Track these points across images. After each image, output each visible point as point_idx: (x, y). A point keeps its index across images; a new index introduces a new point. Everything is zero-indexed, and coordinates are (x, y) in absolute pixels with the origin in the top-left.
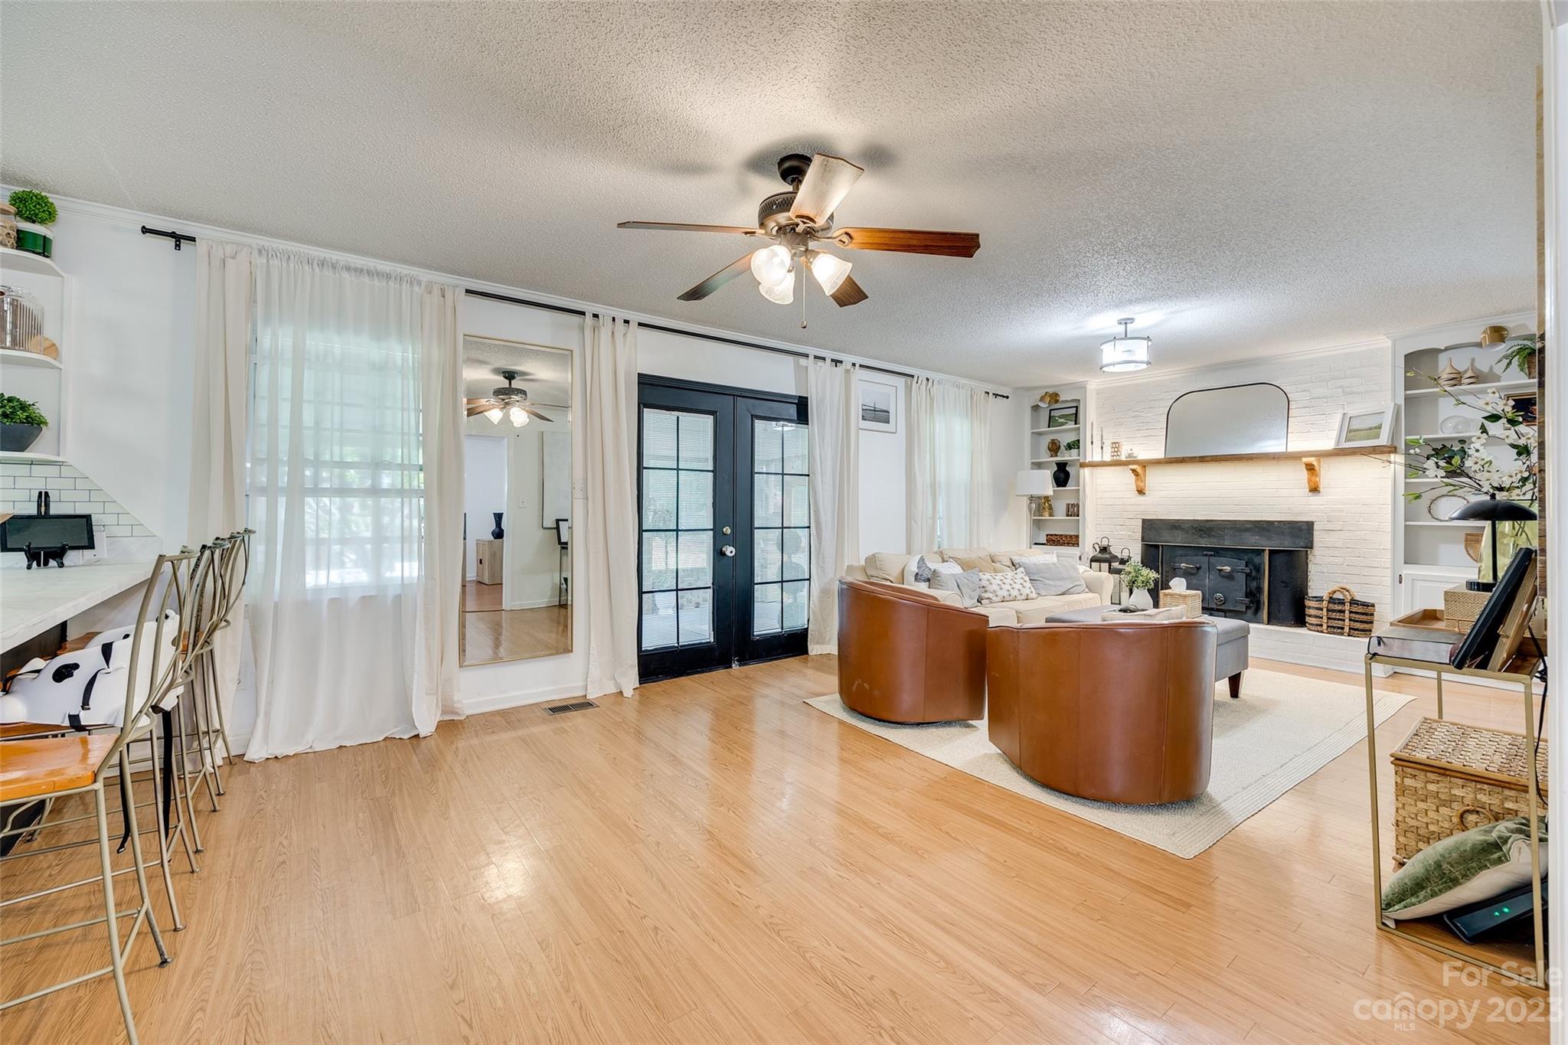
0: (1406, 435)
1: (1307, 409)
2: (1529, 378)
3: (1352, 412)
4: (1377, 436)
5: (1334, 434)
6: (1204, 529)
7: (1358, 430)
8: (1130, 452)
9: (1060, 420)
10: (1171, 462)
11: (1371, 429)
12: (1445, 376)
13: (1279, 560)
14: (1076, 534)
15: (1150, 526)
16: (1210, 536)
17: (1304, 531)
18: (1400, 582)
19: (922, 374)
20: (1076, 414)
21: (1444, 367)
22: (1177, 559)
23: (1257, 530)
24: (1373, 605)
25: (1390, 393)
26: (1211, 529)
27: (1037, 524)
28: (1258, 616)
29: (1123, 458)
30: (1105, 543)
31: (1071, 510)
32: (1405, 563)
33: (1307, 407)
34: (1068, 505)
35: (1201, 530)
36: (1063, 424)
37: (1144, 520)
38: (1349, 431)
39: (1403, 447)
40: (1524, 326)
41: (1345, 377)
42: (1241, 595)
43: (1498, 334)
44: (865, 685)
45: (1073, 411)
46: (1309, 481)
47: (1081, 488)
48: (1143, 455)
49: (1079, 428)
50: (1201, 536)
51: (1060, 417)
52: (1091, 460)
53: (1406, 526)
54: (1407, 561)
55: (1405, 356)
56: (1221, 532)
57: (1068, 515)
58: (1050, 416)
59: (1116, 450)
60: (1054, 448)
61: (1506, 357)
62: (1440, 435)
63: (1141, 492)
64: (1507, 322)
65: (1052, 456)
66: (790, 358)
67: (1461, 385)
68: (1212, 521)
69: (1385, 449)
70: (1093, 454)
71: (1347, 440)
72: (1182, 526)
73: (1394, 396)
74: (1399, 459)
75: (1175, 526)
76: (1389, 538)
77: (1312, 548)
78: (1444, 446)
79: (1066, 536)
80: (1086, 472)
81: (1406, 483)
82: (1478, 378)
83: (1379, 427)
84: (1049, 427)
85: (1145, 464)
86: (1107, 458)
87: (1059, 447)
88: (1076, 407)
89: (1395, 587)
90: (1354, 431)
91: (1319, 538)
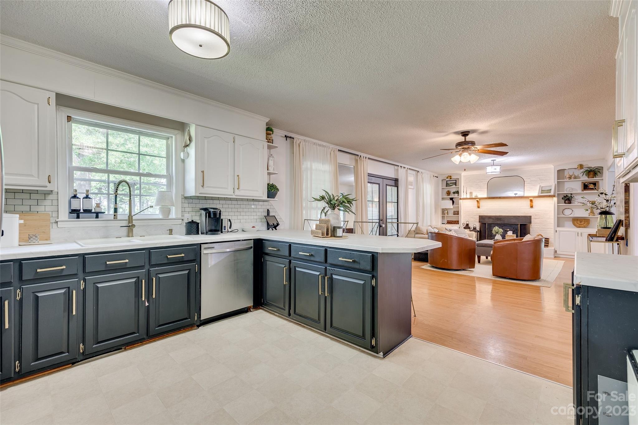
0: (558, 192)
1: (529, 184)
2: (588, 178)
3: (542, 185)
4: (550, 192)
5: (537, 191)
7: (544, 190)
8: (476, 195)
9: (450, 184)
10: (490, 199)
11: (548, 190)
12: (567, 177)
13: (523, 227)
14: (458, 220)
15: (481, 218)
17: (528, 219)
18: (556, 232)
19: (420, 170)
20: (456, 182)
21: (567, 174)
22: (492, 227)
24: (549, 239)
25: (553, 180)
26: (501, 218)
27: (443, 217)
29: (473, 197)
30: (468, 223)
31: (455, 213)
32: (557, 227)
34: (454, 211)
35: (498, 219)
36: (451, 186)
37: (479, 216)
38: (542, 191)
39: (557, 195)
40: (587, 165)
41: (540, 176)
43: (581, 166)
44: (446, 260)
45: (455, 181)
46: (530, 204)
47: (459, 206)
48: (480, 196)
49: (459, 187)
50: (498, 220)
51: (450, 183)
52: (463, 197)
53: (558, 217)
54: (558, 226)
55: (557, 171)
57: (454, 214)
58: (447, 183)
59: (471, 194)
60: (448, 193)
61: (582, 172)
62: (566, 192)
64: (584, 164)
65: (448, 196)
66: (393, 166)
67: (571, 179)
69: (552, 196)
70: (463, 195)
71: (541, 193)
72: (492, 217)
73: (554, 182)
74: (555, 199)
75: (490, 217)
76: (553, 220)
77: (531, 223)
78: (567, 195)
79: (454, 221)
80: (461, 201)
81: (557, 205)
82: (575, 178)
83: (551, 190)
84: (447, 187)
85: (481, 199)
86: (468, 196)
87: (450, 193)
88: (456, 180)
89: (554, 234)
90: (543, 191)
91: (533, 220)
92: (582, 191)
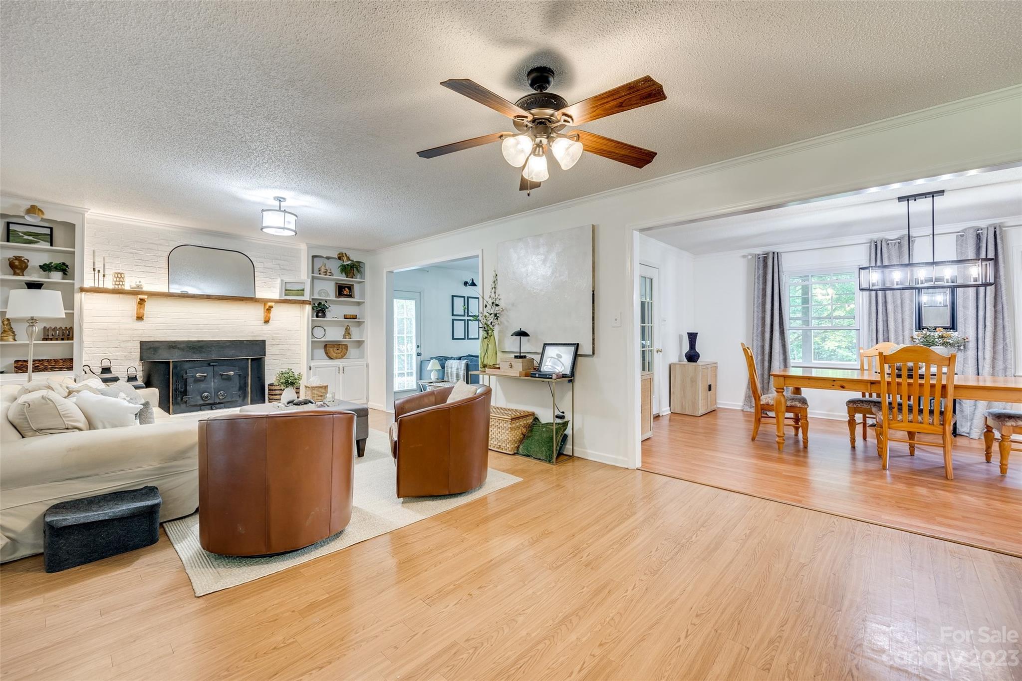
0: (312, 296)
1: (262, 274)
2: (344, 278)
3: (286, 280)
5: (278, 290)
6: (197, 347)
8: (138, 283)
9: (26, 237)
10: (173, 296)
11: (298, 290)
13: (255, 364)
14: (69, 358)
15: (147, 348)
16: (201, 352)
17: (259, 346)
18: (310, 369)
20: (51, 235)
23: (233, 346)
25: (306, 273)
26: (201, 347)
28: (245, 402)
29: (127, 287)
31: (56, 333)
32: (312, 360)
33: (262, 272)
34: (49, 328)
36: (30, 242)
37: (142, 343)
38: (286, 290)
39: (312, 301)
42: (236, 390)
43: (340, 256)
45: (48, 231)
46: (266, 316)
47: (76, 311)
48: (147, 287)
49: (66, 252)
51: (25, 234)
52: (92, 286)
53: (312, 341)
55: (312, 256)
56: (209, 349)
57: (51, 340)
59: (121, 279)
60: (19, 266)
61: (341, 266)
62: (320, 297)
63: (140, 318)
65: (19, 274)
67: (327, 275)
68: (202, 341)
69: (304, 302)
71: (286, 295)
75: (173, 346)
77: (265, 355)
78: (321, 303)
79: (55, 361)
81: (313, 320)
82: (331, 274)
83: (303, 290)
84: (9, 242)
86: (109, 284)
87: (27, 267)
88: (51, 229)
89: (307, 372)
90: (289, 290)
91: (269, 350)
92: (337, 297)
